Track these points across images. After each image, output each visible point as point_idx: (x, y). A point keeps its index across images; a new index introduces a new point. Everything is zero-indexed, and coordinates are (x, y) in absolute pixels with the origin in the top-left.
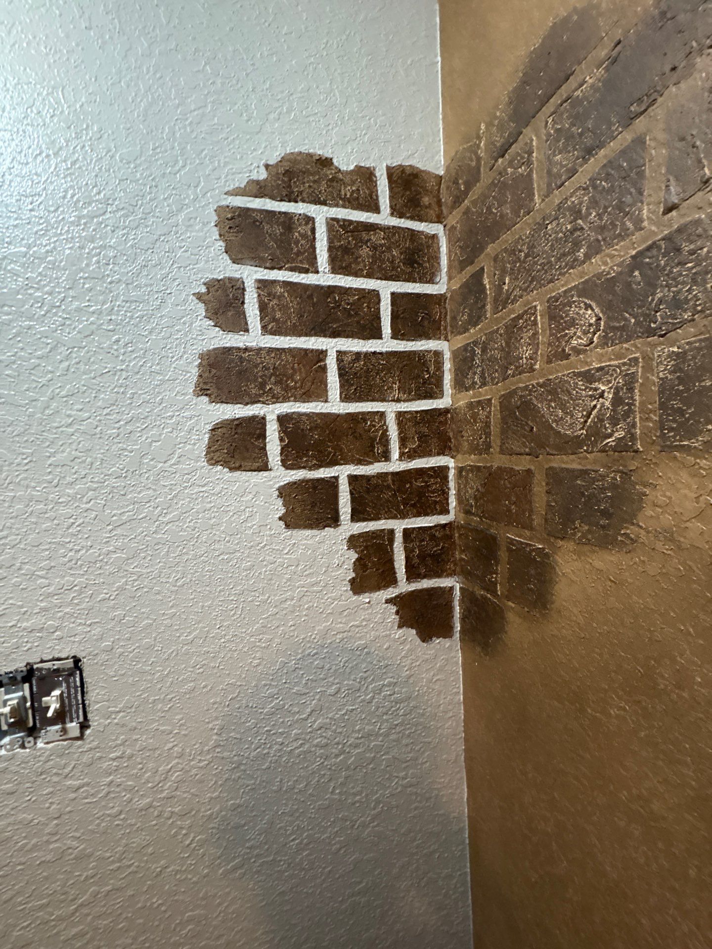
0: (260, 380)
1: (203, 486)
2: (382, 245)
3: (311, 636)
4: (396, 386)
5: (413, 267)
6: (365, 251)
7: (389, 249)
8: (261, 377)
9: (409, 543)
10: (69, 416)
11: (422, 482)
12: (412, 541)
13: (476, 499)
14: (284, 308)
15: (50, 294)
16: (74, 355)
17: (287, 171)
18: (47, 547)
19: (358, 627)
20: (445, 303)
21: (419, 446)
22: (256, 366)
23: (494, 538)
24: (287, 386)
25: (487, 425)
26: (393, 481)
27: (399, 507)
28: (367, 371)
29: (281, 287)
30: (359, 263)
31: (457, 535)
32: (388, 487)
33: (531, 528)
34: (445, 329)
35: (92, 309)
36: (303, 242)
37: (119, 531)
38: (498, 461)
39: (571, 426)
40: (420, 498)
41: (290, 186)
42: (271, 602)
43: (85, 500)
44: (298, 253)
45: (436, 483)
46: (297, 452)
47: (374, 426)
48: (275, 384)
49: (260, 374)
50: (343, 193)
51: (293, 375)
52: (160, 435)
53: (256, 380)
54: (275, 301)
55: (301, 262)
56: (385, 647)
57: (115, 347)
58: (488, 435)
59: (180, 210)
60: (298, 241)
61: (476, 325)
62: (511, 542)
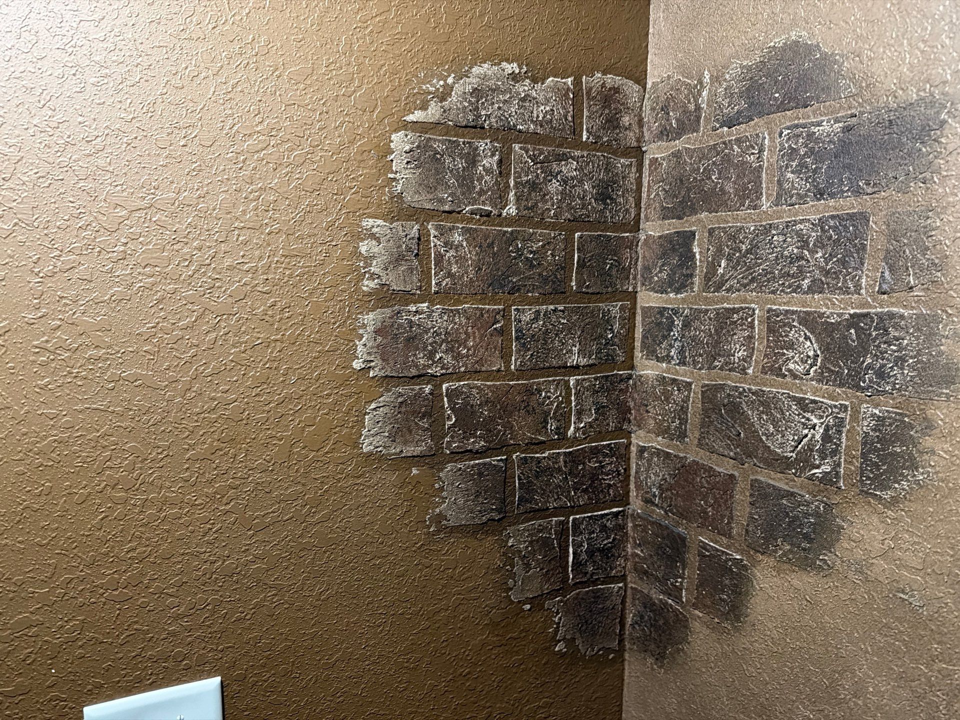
0: (430, 348)
1: (358, 477)
2: (573, 178)
3: (464, 652)
4: (576, 350)
5: (606, 204)
6: (554, 186)
7: (581, 182)
8: (431, 344)
9: (578, 536)
10: (213, 399)
11: (596, 462)
12: (581, 533)
13: (660, 487)
14: (460, 260)
15: (200, 249)
16: (223, 324)
17: (475, 90)
18: (180, 559)
19: (515, 639)
20: (637, 245)
21: (596, 419)
22: (426, 331)
23: (683, 539)
24: (459, 353)
25: (684, 410)
26: (565, 462)
27: (569, 492)
28: (546, 332)
29: (459, 235)
30: (547, 201)
31: (630, 525)
32: (559, 470)
33: (730, 537)
34: (635, 278)
35: (246, 267)
36: (487, 178)
37: (260, 537)
38: (694, 454)
39: (781, 445)
40: (593, 482)
41: (477, 109)
42: (423, 614)
43: (224, 500)
44: (482, 192)
45: (611, 463)
46: (465, 432)
47: (549, 398)
48: (446, 352)
49: (430, 341)
50: (535, 115)
51: (466, 340)
52: (315, 418)
53: (425, 349)
54: (452, 253)
55: (484, 204)
56: (543, 662)
57: (270, 313)
58: (684, 421)
59: (352, 142)
60: (482, 177)
61: (678, 291)
62: (705, 546)
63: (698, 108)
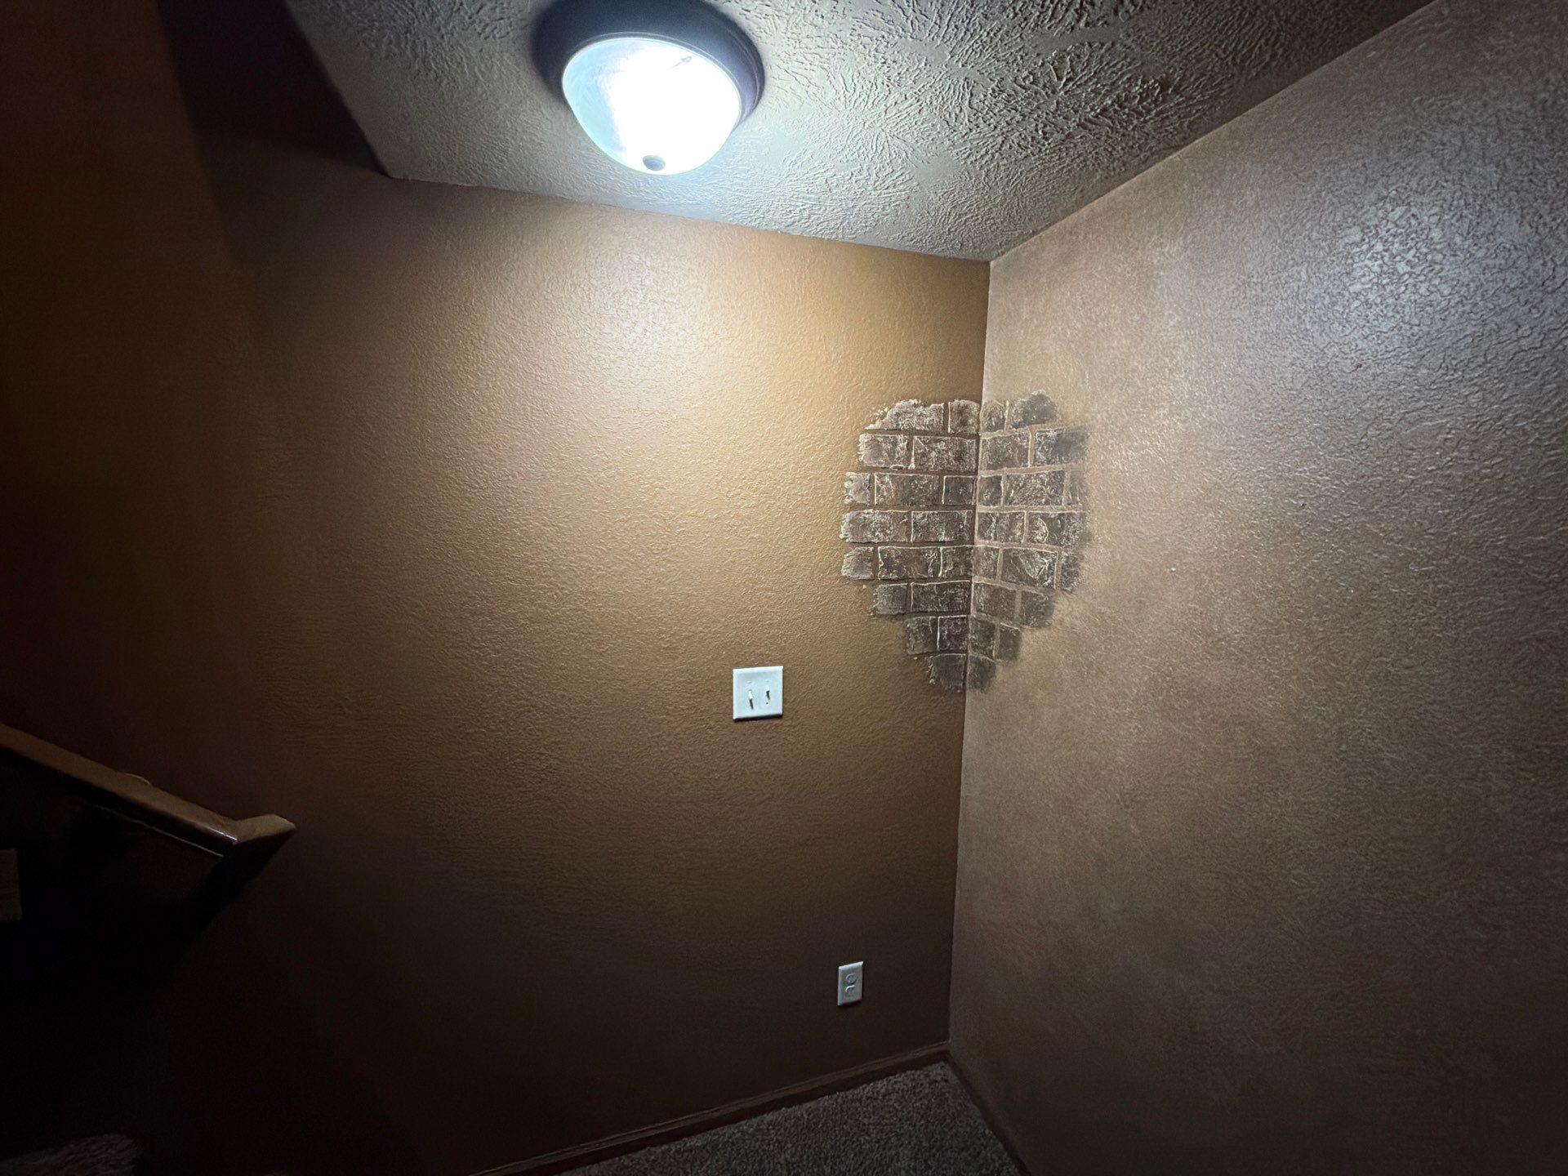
0: (873, 530)
1: (841, 587)
2: (943, 450)
3: (885, 675)
4: (943, 533)
5: (960, 462)
6: (934, 454)
7: (947, 451)
10: (786, 548)
11: (953, 591)
12: (944, 626)
13: (985, 603)
14: (888, 490)
17: (897, 413)
19: (910, 673)
20: (976, 482)
21: (953, 569)
22: (872, 522)
23: (994, 626)
24: (886, 533)
25: (995, 562)
26: (937, 589)
27: (939, 604)
28: (929, 524)
29: (888, 478)
30: (930, 462)
31: (970, 623)
32: (934, 593)
33: (1012, 619)
34: (975, 499)
36: (902, 452)
37: (801, 608)
38: (999, 584)
39: (1033, 574)
40: (951, 601)
41: (898, 421)
43: (788, 591)
44: (899, 459)
45: (961, 591)
46: (888, 570)
47: (929, 556)
48: (880, 532)
49: (873, 526)
50: (925, 422)
51: (890, 527)
52: (824, 558)
53: (870, 530)
54: (884, 486)
55: (900, 464)
56: (923, 687)
58: (995, 568)
59: (843, 440)
60: (899, 452)
61: (994, 505)
62: (1003, 627)
63: (1004, 418)
